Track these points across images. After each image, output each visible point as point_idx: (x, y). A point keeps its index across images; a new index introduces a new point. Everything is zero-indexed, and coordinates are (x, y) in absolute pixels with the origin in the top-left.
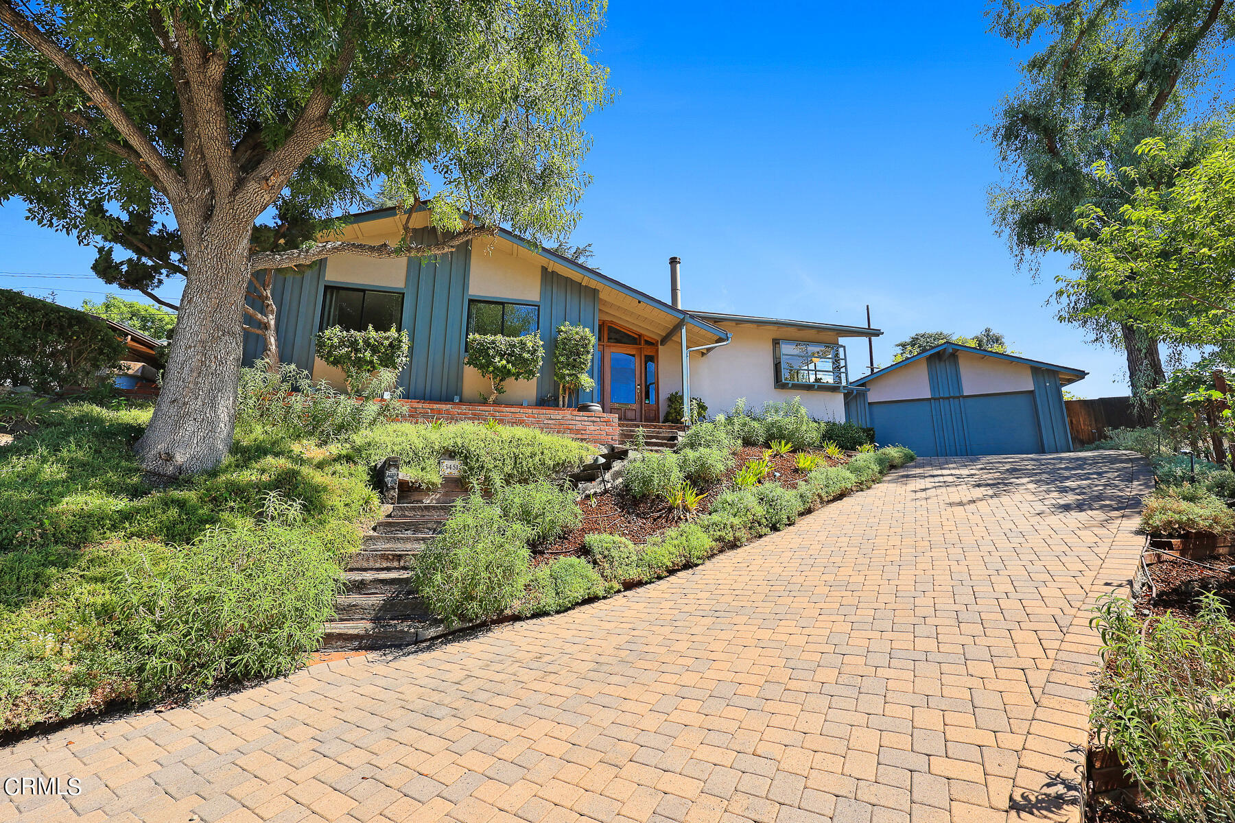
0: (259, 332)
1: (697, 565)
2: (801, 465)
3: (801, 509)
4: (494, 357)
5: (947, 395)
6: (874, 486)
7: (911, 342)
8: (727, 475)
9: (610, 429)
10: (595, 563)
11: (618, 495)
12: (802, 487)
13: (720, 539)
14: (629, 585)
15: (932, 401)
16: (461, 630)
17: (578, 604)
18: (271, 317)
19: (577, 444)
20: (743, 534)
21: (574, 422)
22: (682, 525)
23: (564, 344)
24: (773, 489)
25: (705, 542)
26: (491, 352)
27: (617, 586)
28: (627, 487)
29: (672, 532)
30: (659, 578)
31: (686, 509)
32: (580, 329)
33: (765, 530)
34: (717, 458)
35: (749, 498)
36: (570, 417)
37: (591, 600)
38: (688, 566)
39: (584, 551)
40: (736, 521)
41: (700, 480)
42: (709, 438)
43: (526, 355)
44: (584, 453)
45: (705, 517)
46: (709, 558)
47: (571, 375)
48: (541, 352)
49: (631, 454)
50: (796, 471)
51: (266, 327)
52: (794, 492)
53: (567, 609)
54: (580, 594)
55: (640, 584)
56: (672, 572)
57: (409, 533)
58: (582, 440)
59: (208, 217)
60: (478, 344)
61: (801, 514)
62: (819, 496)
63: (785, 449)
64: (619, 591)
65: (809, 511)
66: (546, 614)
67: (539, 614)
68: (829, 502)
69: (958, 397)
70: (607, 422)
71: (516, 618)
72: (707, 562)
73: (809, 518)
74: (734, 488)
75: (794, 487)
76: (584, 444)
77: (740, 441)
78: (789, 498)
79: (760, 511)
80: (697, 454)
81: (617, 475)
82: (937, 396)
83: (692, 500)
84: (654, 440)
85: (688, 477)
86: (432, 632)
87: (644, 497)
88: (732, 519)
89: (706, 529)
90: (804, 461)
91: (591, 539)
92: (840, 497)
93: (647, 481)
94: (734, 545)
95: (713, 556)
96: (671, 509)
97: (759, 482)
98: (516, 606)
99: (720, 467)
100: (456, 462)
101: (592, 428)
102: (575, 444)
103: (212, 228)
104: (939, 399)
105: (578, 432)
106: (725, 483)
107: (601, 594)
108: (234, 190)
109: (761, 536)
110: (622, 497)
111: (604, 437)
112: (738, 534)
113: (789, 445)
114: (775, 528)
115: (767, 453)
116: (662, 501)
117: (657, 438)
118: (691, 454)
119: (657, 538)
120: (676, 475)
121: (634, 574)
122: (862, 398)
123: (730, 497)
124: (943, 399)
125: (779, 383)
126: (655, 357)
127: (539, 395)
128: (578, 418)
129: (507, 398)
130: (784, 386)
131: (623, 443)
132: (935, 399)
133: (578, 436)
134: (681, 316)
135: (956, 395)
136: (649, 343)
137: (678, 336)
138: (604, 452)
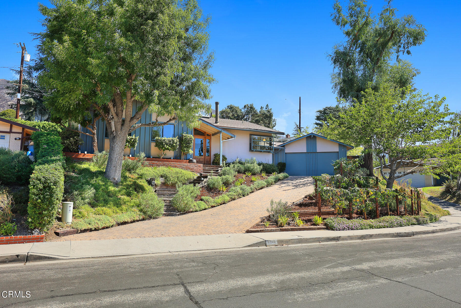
0: (92, 136)
1: (226, 203)
2: (253, 180)
3: (251, 191)
4: (165, 145)
5: (312, 152)
6: (272, 186)
7: (324, 110)
8: (233, 183)
9: (200, 168)
10: (205, 202)
11: (206, 187)
12: (252, 186)
13: (231, 198)
14: (213, 207)
15: (307, 153)
16: (182, 214)
17: (203, 210)
18: (95, 131)
19: (192, 173)
20: (236, 197)
21: (190, 166)
22: (223, 195)
23: (185, 140)
24: (244, 186)
25: (227, 198)
26: (164, 143)
27: (210, 207)
28: (208, 185)
29: (220, 196)
30: (218, 206)
31: (223, 191)
32: (190, 135)
33: (241, 196)
34: (231, 178)
35: (238, 189)
36: (189, 165)
37: (205, 209)
38: (224, 203)
39: (202, 200)
40: (235, 194)
41: (226, 184)
42: (228, 172)
43: (174, 144)
44: (194, 176)
45: (228, 193)
46: (228, 202)
47: (187, 150)
48: (178, 143)
49: (209, 177)
50: (251, 181)
51: (94, 134)
52: (249, 187)
53: (201, 211)
54: (203, 208)
55: (214, 207)
56: (221, 204)
57: (162, 196)
58: (193, 171)
59: (122, 125)
60: (160, 140)
61: (250, 193)
62: (256, 188)
63: (249, 174)
64: (210, 208)
65: (253, 192)
66: (197, 211)
67: (196, 211)
68: (258, 190)
69: (315, 153)
70: (200, 166)
71: (192, 212)
72: (228, 203)
73: (252, 194)
74: (234, 186)
75: (250, 186)
76: (193, 173)
77: (237, 172)
78: (248, 189)
79: (240, 192)
80: (226, 177)
81: (205, 182)
82: (308, 152)
83: (224, 189)
84: (209, 171)
85: (223, 183)
86: (178, 214)
87: (213, 188)
88: (234, 193)
89: (228, 196)
90: (253, 178)
91: (203, 197)
92: (262, 188)
93: (214, 184)
94: (234, 199)
95: (229, 201)
96: (219, 191)
97: (241, 184)
98: (191, 210)
99: (232, 181)
100: (163, 179)
101: (196, 168)
102: (191, 173)
103: (123, 128)
104: (309, 153)
105: (191, 169)
106: (233, 185)
107: (207, 208)
108: (130, 120)
109: (240, 198)
110: (207, 188)
111: (198, 171)
112: (235, 197)
113: (251, 173)
114: (244, 196)
115: (244, 176)
116: (217, 189)
117: (212, 170)
118: (224, 177)
119: (217, 197)
120: (221, 183)
121: (213, 204)
122: (283, 151)
123: (233, 188)
124: (310, 153)
125: (251, 150)
126: (210, 140)
127: (175, 155)
128: (192, 165)
129: (166, 157)
130: (252, 151)
131: (204, 172)
132: (308, 153)
133: (192, 170)
134: (221, 130)
135: (315, 152)
136: (208, 135)
137: (218, 135)
138: (199, 175)
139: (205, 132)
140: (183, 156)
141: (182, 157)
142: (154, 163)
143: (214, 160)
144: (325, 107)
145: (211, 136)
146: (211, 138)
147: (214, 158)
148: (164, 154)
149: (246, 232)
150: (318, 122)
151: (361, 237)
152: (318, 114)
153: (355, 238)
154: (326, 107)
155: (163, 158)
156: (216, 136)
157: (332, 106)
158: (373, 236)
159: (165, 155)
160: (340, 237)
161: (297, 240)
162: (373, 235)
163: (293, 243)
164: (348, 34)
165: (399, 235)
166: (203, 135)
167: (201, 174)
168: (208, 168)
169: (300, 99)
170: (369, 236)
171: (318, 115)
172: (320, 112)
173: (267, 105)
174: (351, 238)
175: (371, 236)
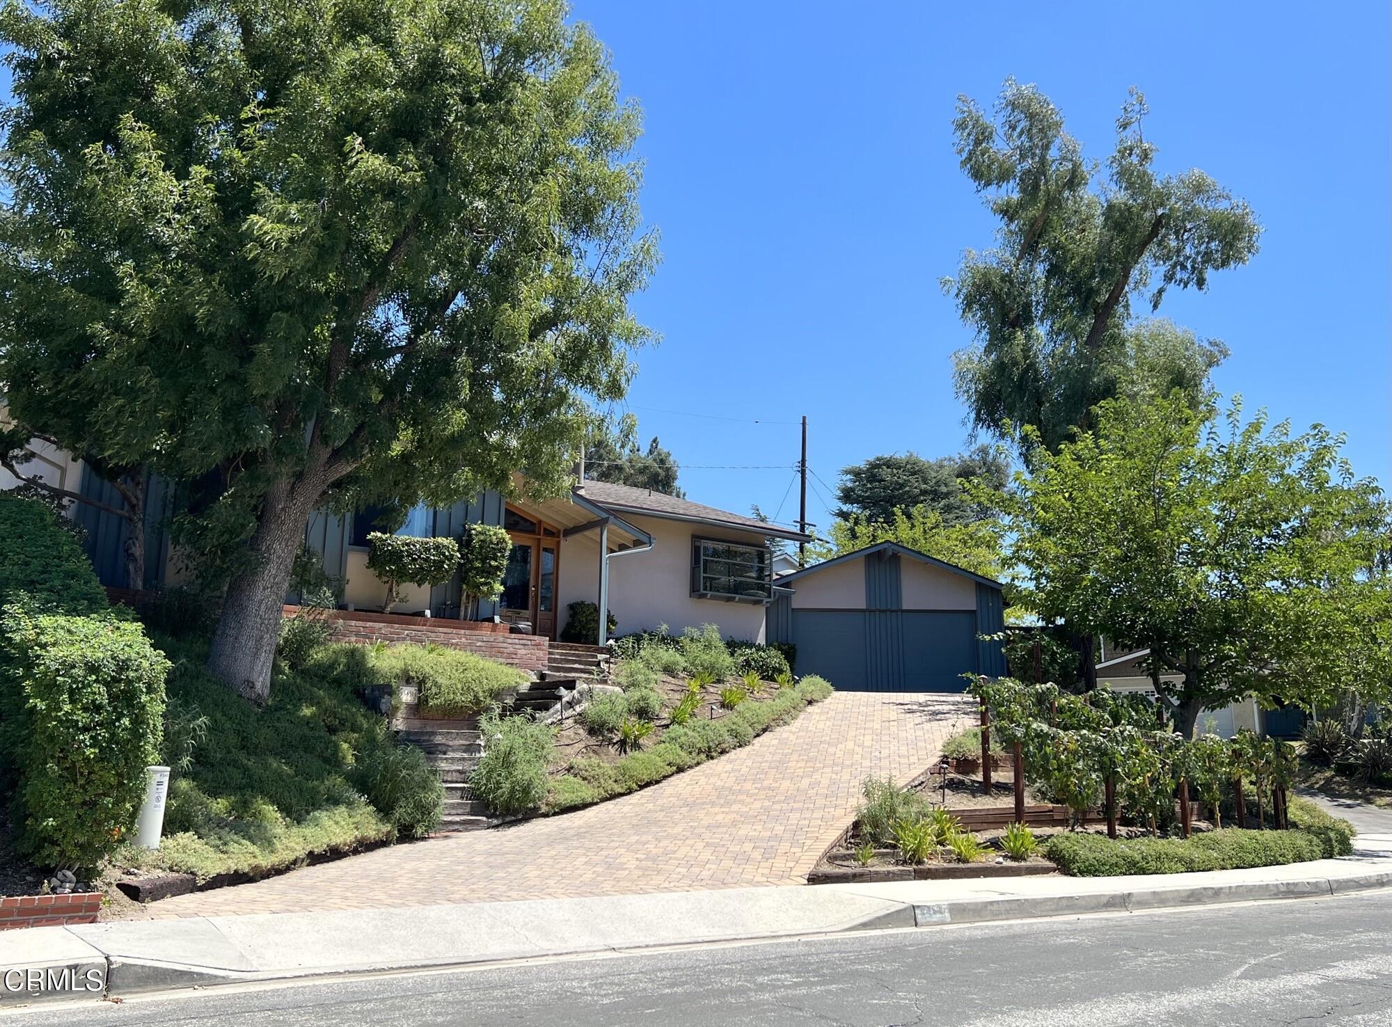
1: (657, 784)
5: (883, 608)
7: (868, 469)
9: (541, 654)
15: (868, 613)
18: (140, 496)
19: (510, 668)
21: (505, 645)
27: (604, 796)
36: (501, 639)
39: (572, 771)
43: (444, 562)
44: (518, 680)
47: (485, 584)
49: (580, 686)
51: (133, 509)
56: (641, 788)
58: (514, 665)
59: (297, 476)
69: (896, 611)
70: (538, 646)
76: (517, 669)
82: (873, 608)
84: (576, 666)
97: (693, 715)
100: (413, 689)
101: (523, 652)
102: (501, 668)
104: (874, 611)
105: (508, 656)
111: (535, 663)
117: (580, 662)
124: (880, 611)
125: (695, 591)
126: (555, 551)
127: (434, 602)
128: (509, 641)
129: (404, 607)
130: (702, 596)
131: (551, 668)
132: (870, 611)
133: (510, 661)
134: (605, 515)
135: (894, 608)
136: (550, 533)
137: (592, 534)
138: (535, 679)
139: (540, 522)
140: (466, 608)
141: (463, 608)
142: (373, 631)
143: (570, 626)
144: (872, 459)
145: (559, 537)
146: (558, 543)
147: (571, 616)
148: (401, 596)
149: (809, 880)
150: (845, 508)
151: (1189, 897)
152: (848, 482)
153: (1174, 899)
154: (878, 459)
155: (391, 613)
156: (577, 536)
157: (897, 456)
158: (1222, 895)
159: (401, 600)
160: (1129, 894)
161: (1007, 906)
162: (1221, 889)
163: (996, 916)
164: (1008, 212)
165: (1292, 892)
166: (533, 532)
167: (542, 676)
168: (562, 654)
169: (804, 424)
170: (1210, 892)
171: (850, 485)
172: (857, 473)
173: (655, 441)
174: (1159, 899)
175: (1216, 894)
